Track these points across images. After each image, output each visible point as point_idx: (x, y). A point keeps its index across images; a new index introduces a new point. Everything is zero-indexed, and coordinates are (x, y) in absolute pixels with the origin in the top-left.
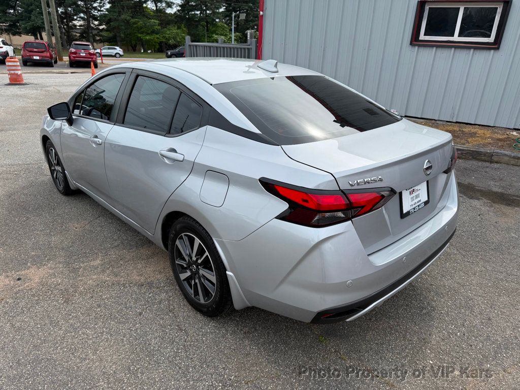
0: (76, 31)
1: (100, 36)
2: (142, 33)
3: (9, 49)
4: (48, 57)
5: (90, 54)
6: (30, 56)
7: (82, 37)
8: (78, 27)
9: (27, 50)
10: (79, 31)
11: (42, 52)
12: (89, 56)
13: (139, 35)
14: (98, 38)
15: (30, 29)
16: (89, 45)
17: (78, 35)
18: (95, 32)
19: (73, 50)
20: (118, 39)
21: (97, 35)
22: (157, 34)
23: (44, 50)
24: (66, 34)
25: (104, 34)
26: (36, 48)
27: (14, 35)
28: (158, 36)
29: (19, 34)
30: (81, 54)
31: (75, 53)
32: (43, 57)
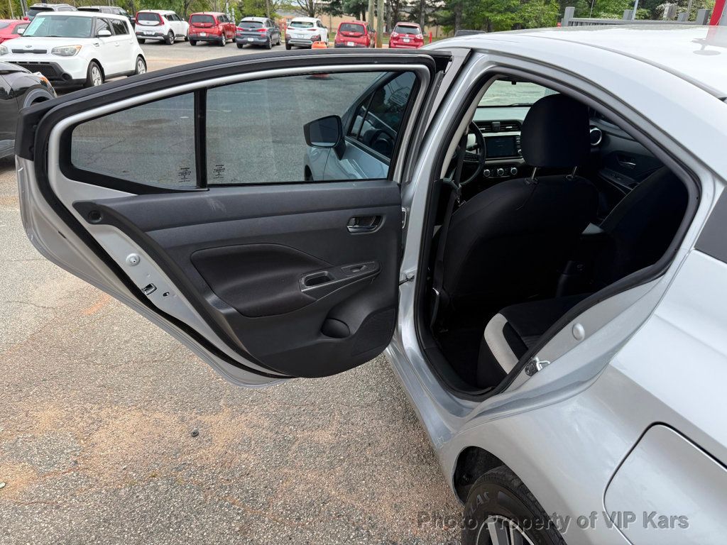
0: (405, 9)
1: (435, 16)
2: (492, 11)
3: (322, 32)
4: (364, 44)
5: (416, 40)
6: (344, 41)
7: (411, 18)
8: (409, 5)
9: (342, 34)
10: (409, 10)
11: (359, 37)
12: (413, 43)
13: (487, 14)
14: (431, 19)
15: (354, 7)
16: (416, 27)
17: (407, 15)
18: (429, 11)
19: (395, 34)
20: (457, 20)
21: (430, 15)
22: (512, 12)
23: (361, 34)
24: (394, 14)
25: (440, 13)
26: (353, 31)
27: (334, 15)
28: (513, 15)
29: (340, 13)
30: (405, 40)
31: (397, 39)
32: (358, 43)
